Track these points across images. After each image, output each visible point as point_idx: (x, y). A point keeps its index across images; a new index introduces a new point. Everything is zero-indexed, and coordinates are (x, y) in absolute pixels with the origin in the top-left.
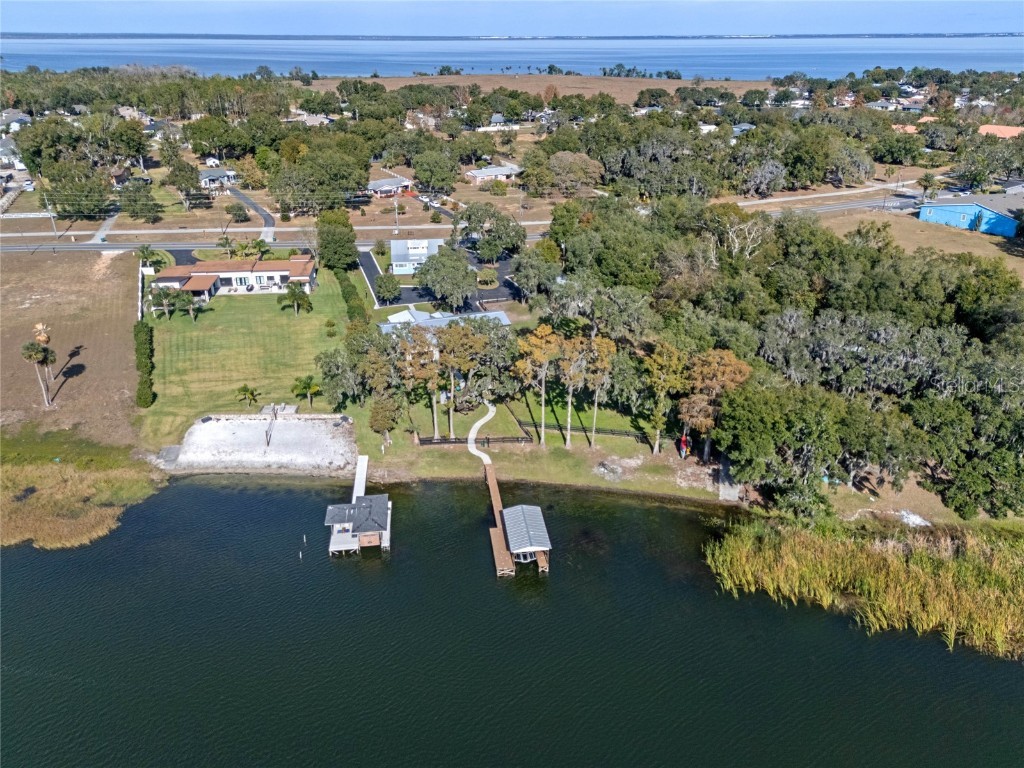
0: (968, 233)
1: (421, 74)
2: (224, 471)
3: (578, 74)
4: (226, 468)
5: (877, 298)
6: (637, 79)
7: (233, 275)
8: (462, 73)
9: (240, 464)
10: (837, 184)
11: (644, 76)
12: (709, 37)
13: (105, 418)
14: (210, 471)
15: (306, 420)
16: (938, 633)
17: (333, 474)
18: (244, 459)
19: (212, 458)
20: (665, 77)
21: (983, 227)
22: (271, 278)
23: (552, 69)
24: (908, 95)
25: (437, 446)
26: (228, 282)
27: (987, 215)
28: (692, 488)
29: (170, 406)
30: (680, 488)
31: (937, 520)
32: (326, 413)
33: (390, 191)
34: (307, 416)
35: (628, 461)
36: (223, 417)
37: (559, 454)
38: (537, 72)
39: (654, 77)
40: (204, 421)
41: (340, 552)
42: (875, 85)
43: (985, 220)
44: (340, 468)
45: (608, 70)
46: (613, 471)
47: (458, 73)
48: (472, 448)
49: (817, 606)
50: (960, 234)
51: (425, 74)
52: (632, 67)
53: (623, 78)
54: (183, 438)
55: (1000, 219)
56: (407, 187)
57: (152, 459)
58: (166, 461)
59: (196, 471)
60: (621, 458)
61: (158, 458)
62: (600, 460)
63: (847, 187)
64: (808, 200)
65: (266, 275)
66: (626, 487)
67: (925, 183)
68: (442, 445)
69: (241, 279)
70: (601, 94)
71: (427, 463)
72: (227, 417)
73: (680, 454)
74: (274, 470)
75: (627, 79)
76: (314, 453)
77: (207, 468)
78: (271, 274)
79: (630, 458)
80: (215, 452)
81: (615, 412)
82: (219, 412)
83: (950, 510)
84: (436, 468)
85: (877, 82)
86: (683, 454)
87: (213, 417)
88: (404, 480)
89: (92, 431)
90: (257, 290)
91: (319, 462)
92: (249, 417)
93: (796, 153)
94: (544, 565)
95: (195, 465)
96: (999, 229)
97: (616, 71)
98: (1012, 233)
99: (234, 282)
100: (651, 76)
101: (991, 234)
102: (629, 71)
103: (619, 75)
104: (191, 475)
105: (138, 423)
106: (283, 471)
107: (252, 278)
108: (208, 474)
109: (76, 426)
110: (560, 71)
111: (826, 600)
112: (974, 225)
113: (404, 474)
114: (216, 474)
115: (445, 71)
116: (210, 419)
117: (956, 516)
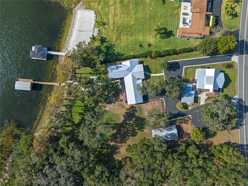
74: (70, 33)
80: (80, 18)
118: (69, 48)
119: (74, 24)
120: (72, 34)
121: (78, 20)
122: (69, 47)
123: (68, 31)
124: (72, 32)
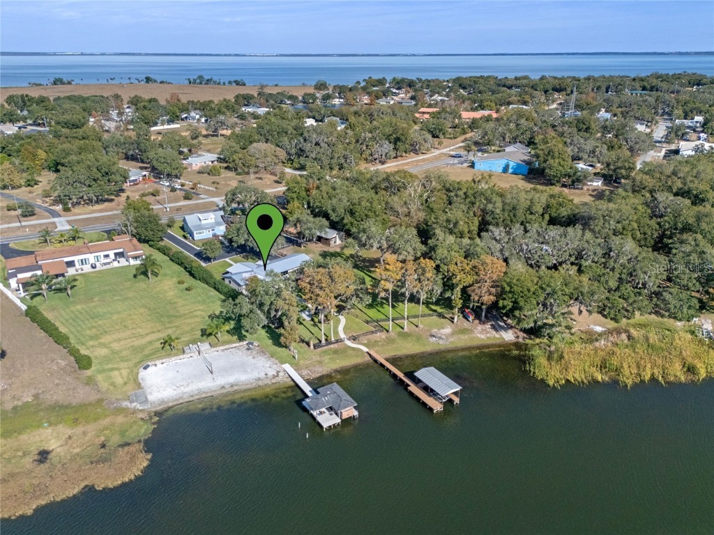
0: (503, 174)
1: (37, 85)
2: (191, 399)
3: (169, 83)
4: (192, 396)
5: (514, 216)
6: (214, 86)
7: (76, 258)
8: (73, 83)
9: (200, 392)
10: (416, 152)
11: (219, 84)
12: (236, 55)
13: (57, 385)
14: (181, 401)
15: (223, 350)
16: (653, 379)
17: (274, 381)
18: (201, 387)
19: (175, 392)
20: (234, 84)
21: (510, 171)
22: (107, 256)
23: (148, 80)
24: (396, 94)
25: (326, 347)
26: (71, 264)
27: (512, 164)
28: (489, 338)
29: (108, 364)
30: (483, 339)
31: (609, 327)
32: (234, 343)
33: (136, 180)
34: (222, 348)
35: (444, 330)
36: (158, 362)
37: (404, 336)
38: (137, 82)
39: (227, 84)
40: (145, 368)
41: (330, 427)
42: (374, 88)
43: (511, 167)
44: (274, 377)
45: (192, 80)
46: (440, 338)
47: (69, 83)
48: (349, 343)
49: (596, 382)
50: (499, 176)
51: (40, 85)
52: (210, 78)
53: (203, 86)
54: (140, 384)
55: (518, 165)
56: (145, 176)
57: (125, 404)
58: (140, 403)
59: (171, 404)
60: (439, 330)
61: (131, 402)
62: (429, 334)
63: (422, 153)
64: (408, 163)
65: (102, 254)
66: (455, 345)
67: (468, 149)
68: (329, 346)
69: (82, 260)
70: (225, 100)
71: (330, 359)
72: (161, 361)
73: (468, 320)
74: (229, 389)
75: (206, 86)
76: (249, 371)
77: (177, 400)
78: (106, 253)
79: (443, 328)
80: (175, 388)
81: (413, 304)
82: (151, 360)
83: (609, 320)
84: (338, 361)
85: (374, 86)
86: (470, 320)
87: (150, 364)
88: (324, 373)
89: (55, 398)
90: (99, 267)
91: (257, 376)
92: (178, 357)
93: (394, 136)
94: (457, 400)
95: (166, 400)
96: (519, 171)
97: (198, 81)
98: (526, 173)
99: (77, 264)
100: (224, 84)
101: (516, 174)
102: (208, 80)
103: (201, 83)
104: (170, 408)
105: (90, 381)
106: (236, 388)
107: (91, 258)
108: (182, 403)
109: (36, 396)
110: (155, 81)
111: (599, 377)
112: (505, 170)
113: (320, 370)
114: (187, 402)
115: (58, 82)
116: (148, 366)
117: (613, 322)
118: (269, 373)
119: (196, 392)
120: (227, 386)
121: (182, 388)
122: (266, 375)
123: (225, 395)
124: (223, 387)
